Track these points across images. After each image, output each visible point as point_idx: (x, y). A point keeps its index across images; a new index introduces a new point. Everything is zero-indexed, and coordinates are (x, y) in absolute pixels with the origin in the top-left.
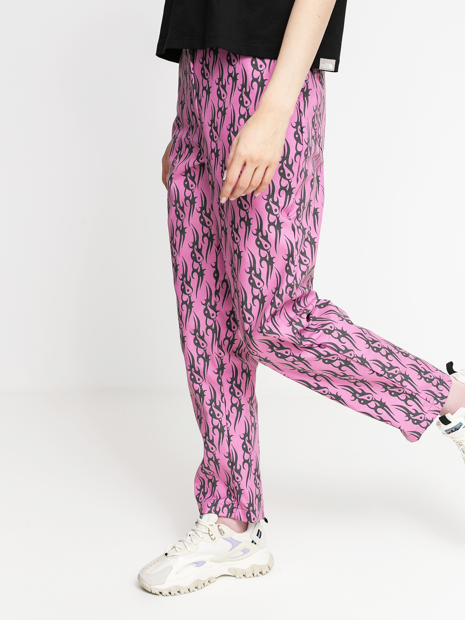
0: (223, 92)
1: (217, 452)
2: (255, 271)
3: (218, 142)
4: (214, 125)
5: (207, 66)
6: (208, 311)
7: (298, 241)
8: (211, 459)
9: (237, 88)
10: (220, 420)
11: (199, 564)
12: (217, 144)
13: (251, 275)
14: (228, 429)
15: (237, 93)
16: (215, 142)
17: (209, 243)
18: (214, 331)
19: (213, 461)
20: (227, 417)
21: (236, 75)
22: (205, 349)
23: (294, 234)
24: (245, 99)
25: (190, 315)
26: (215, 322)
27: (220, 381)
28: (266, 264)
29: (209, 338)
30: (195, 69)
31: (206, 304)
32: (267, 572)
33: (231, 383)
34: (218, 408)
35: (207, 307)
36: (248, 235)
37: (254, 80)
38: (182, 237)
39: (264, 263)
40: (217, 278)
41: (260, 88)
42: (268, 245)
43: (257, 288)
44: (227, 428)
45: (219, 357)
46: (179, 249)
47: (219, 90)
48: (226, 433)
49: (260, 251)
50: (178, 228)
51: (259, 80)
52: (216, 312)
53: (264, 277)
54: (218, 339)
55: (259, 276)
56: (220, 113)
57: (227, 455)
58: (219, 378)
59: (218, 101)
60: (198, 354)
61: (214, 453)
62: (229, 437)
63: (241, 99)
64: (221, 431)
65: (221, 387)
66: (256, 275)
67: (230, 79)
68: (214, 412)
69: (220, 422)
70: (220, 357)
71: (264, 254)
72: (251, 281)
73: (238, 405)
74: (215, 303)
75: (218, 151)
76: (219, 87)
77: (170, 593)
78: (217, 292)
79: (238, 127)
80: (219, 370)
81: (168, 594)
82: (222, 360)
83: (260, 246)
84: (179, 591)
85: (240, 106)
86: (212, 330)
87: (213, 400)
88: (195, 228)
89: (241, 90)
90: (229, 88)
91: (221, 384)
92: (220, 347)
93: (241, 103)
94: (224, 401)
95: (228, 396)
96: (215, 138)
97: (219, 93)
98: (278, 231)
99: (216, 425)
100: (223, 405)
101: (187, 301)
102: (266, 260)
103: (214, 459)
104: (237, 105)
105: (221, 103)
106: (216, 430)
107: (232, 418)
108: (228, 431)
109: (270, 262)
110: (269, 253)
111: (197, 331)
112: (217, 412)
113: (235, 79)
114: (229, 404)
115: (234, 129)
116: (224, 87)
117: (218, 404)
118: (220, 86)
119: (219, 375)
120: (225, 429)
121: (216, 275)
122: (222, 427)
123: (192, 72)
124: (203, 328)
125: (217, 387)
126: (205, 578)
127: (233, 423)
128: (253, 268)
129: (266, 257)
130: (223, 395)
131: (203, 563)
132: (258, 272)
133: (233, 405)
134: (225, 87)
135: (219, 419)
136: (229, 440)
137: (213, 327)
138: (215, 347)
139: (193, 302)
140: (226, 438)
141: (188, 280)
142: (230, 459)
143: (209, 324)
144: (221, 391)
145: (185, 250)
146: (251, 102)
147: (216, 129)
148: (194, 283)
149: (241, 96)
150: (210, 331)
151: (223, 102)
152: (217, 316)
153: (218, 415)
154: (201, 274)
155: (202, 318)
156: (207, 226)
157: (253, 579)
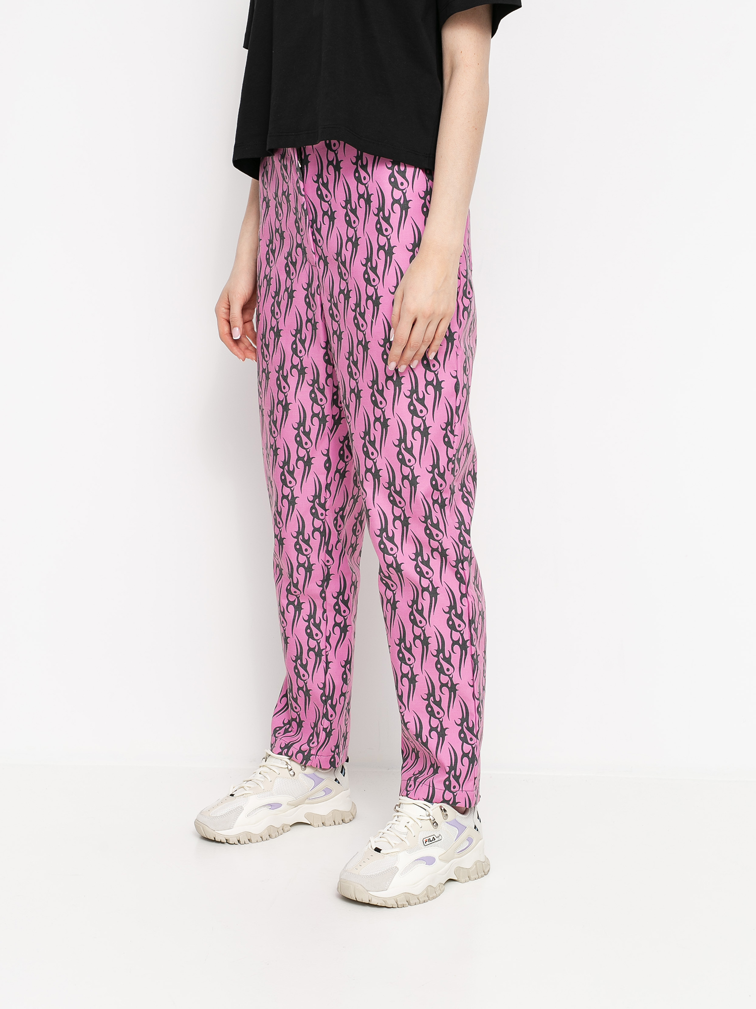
0: (353, 218)
1: (309, 681)
2: (406, 445)
3: (349, 281)
4: (341, 260)
5: (326, 185)
6: (316, 510)
7: (460, 405)
8: (302, 688)
9: (371, 212)
10: (319, 641)
11: (274, 806)
12: (347, 284)
13: (400, 449)
14: (327, 654)
15: (373, 219)
16: (345, 280)
17: (320, 426)
18: (323, 534)
19: (303, 691)
20: (328, 639)
21: (369, 196)
22: (308, 556)
23: (455, 396)
24: (384, 225)
25: (292, 514)
26: (324, 523)
27: (323, 595)
28: (420, 436)
29: (315, 542)
30: (306, 190)
31: (313, 501)
32: (350, 821)
33: (337, 598)
34: (318, 626)
35: (314, 504)
36: (398, 397)
37: (395, 201)
38: (285, 415)
39: (417, 434)
40: (328, 469)
41: (404, 211)
42: (424, 410)
43: (407, 466)
44: (326, 652)
45: (325, 565)
46: (280, 429)
47: (347, 215)
48: (323, 658)
49: (412, 418)
50: (280, 402)
51: (401, 201)
52: (326, 510)
53: (416, 452)
54: (327, 544)
55: (410, 451)
56: (350, 244)
57: (321, 686)
58: (323, 592)
59: (347, 229)
60: (298, 562)
61: (306, 682)
62: (327, 663)
63: (378, 226)
64: (318, 654)
65: (324, 602)
66: (406, 449)
67: (362, 201)
68: (311, 631)
69: (319, 644)
70: (327, 566)
71: (417, 422)
72: (400, 457)
73: (342, 625)
74: (325, 499)
75: (349, 291)
76: (347, 212)
77: (239, 841)
78: (328, 486)
79: (376, 262)
80: (323, 581)
81: (237, 842)
82: (328, 569)
83: (414, 412)
84: (249, 838)
85: (378, 235)
86: (320, 532)
87: (312, 616)
88: (302, 405)
89: (377, 215)
90: (361, 212)
91: (324, 599)
92: (329, 553)
93: (380, 231)
94: (325, 619)
95: (331, 614)
96: (344, 276)
97: (347, 218)
98: (438, 392)
99: (312, 647)
100: (323, 622)
101: (289, 495)
102: (419, 430)
103: (304, 689)
104: (374, 235)
105: (351, 232)
106: (311, 653)
107: (334, 640)
108: (327, 656)
109: (425, 433)
110: (424, 421)
111: (300, 532)
112: (315, 631)
113: (368, 202)
114: (331, 623)
115: (371, 264)
116: (354, 211)
117: (317, 622)
118: (348, 210)
119: (323, 588)
120: (323, 653)
121: (327, 465)
122: (320, 651)
123: (303, 193)
124: (308, 530)
125: (319, 602)
126: (278, 825)
127: (334, 645)
128: (402, 440)
129: (420, 426)
130: (325, 611)
131: (279, 805)
132: (409, 446)
133: (336, 624)
134: (356, 212)
135: (317, 640)
136: (327, 667)
137: (322, 530)
138: (323, 553)
139: (296, 497)
140: (323, 664)
141: (291, 469)
142: (324, 691)
143: (317, 526)
144: (323, 607)
145: (288, 433)
146: (392, 229)
147: (344, 263)
148: (298, 474)
149: (378, 222)
150: (317, 534)
151: (355, 230)
152: (326, 515)
153: (317, 635)
154: (308, 463)
155: (308, 518)
156: (318, 404)
157: (333, 827)
